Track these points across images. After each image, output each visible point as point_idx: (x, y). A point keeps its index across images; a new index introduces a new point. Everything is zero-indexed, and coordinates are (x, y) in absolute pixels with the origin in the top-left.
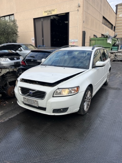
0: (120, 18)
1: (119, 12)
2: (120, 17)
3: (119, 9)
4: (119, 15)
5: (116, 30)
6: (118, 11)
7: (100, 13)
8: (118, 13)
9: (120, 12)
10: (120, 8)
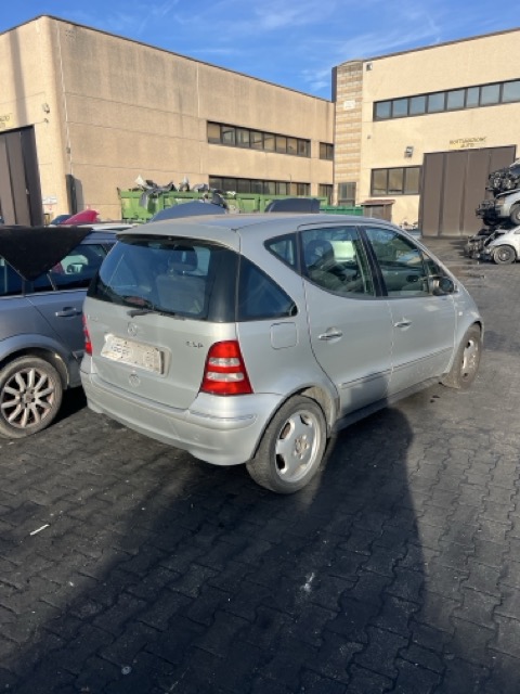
0: (345, 115)
1: (342, 93)
2: (345, 109)
3: (343, 82)
4: (342, 103)
5: (337, 157)
6: (338, 90)
7: (184, 112)
8: (338, 96)
9: (346, 92)
10: (343, 79)
